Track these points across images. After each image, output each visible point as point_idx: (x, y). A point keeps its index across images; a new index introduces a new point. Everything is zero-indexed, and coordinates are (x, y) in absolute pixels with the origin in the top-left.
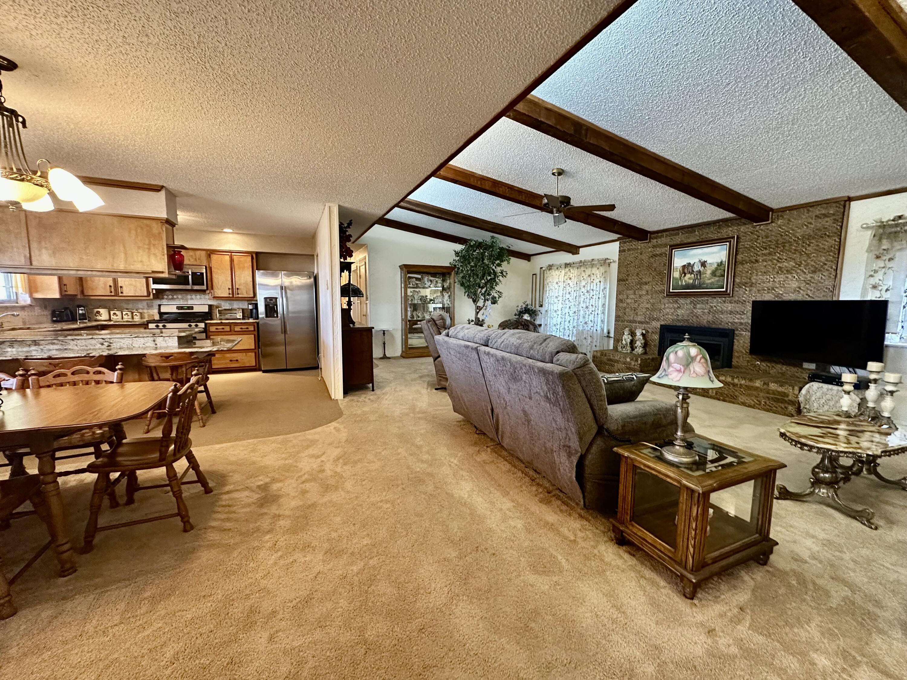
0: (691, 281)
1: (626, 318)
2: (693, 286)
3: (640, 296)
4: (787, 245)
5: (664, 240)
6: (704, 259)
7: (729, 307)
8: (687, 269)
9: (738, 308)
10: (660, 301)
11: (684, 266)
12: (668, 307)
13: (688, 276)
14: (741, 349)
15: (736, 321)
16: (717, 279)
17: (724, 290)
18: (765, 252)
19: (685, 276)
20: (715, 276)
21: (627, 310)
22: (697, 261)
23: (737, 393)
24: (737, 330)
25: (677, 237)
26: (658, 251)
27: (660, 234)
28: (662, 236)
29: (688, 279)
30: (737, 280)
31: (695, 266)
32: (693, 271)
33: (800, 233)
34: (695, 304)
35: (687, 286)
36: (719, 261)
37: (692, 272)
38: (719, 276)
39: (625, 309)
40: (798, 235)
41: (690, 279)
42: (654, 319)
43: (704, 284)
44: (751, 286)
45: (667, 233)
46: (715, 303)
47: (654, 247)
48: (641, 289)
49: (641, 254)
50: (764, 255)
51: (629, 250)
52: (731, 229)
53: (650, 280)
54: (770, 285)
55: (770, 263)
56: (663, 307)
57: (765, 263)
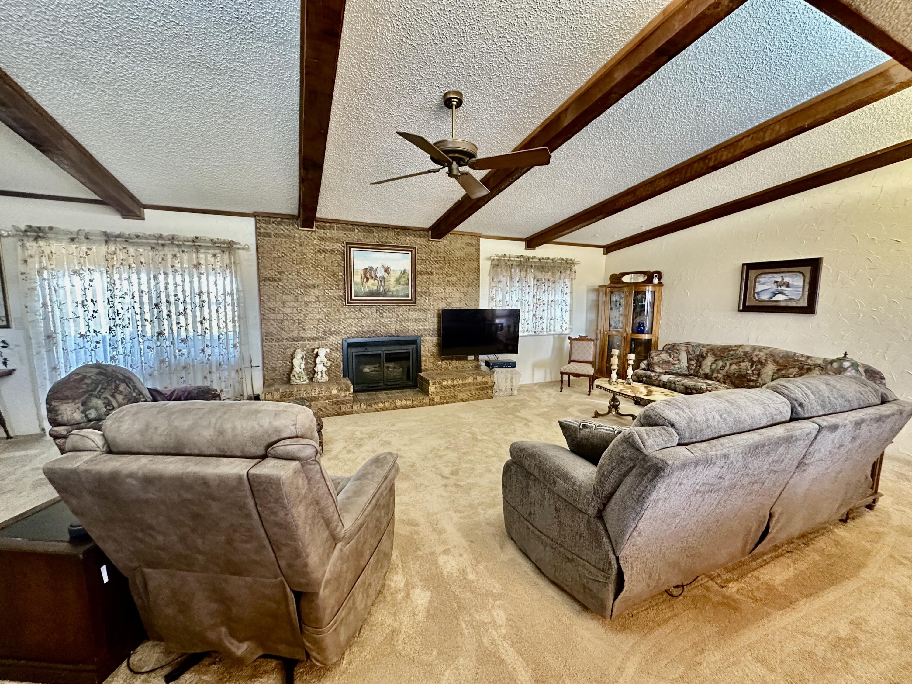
0: (375, 288)
1: (284, 334)
2: (378, 294)
3: (307, 304)
4: (451, 263)
5: (334, 233)
6: (387, 265)
7: (413, 315)
8: (368, 274)
9: (421, 315)
10: (338, 310)
11: (366, 270)
12: (349, 318)
13: (371, 281)
14: (427, 353)
15: (421, 328)
16: (401, 287)
17: (410, 298)
18: (437, 266)
19: (367, 281)
20: (399, 284)
21: (286, 323)
22: (380, 266)
23: (456, 393)
24: (422, 336)
25: (353, 234)
26: (328, 246)
27: (328, 225)
28: (331, 228)
29: (372, 285)
30: (419, 289)
31: (378, 271)
32: (376, 276)
33: (459, 254)
34: (381, 313)
35: (372, 294)
36: (403, 269)
37: (375, 278)
38: (404, 285)
39: (282, 321)
40: (457, 256)
41: (373, 285)
42: (332, 333)
43: (389, 291)
44: (429, 295)
45: (339, 225)
46: (402, 310)
47: (321, 239)
48: (306, 294)
49: (301, 245)
50: (437, 268)
51: (277, 235)
52: (408, 238)
53: (318, 282)
54: (442, 295)
55: (441, 276)
56: (343, 317)
57: (438, 276)
